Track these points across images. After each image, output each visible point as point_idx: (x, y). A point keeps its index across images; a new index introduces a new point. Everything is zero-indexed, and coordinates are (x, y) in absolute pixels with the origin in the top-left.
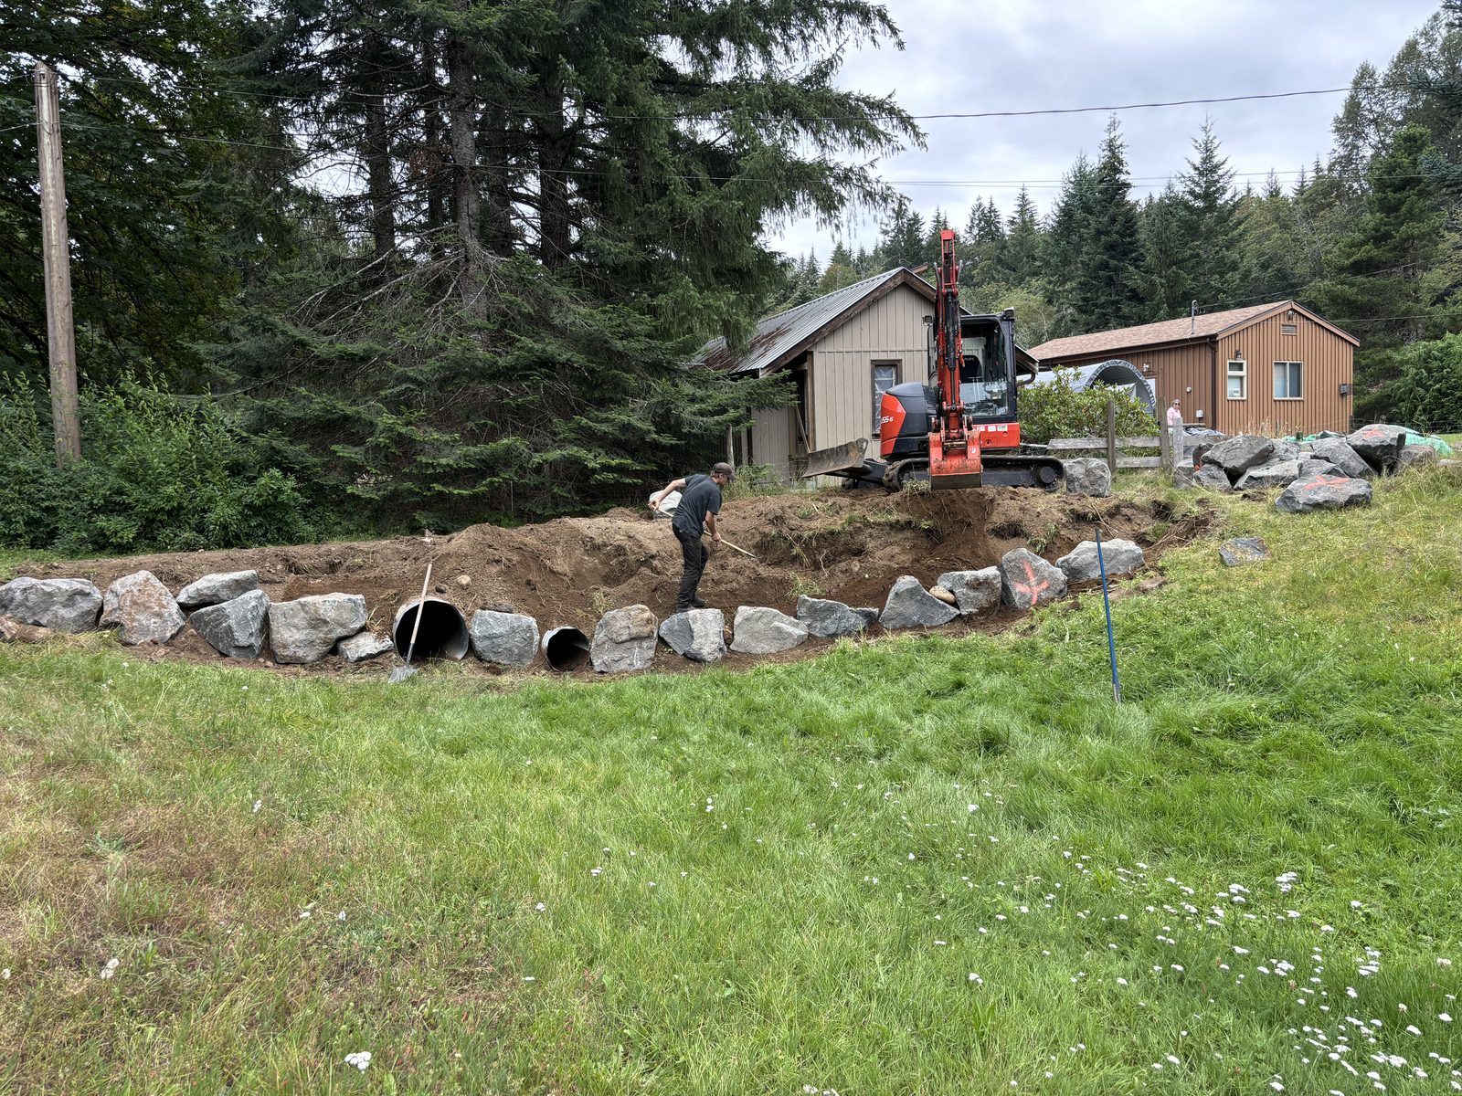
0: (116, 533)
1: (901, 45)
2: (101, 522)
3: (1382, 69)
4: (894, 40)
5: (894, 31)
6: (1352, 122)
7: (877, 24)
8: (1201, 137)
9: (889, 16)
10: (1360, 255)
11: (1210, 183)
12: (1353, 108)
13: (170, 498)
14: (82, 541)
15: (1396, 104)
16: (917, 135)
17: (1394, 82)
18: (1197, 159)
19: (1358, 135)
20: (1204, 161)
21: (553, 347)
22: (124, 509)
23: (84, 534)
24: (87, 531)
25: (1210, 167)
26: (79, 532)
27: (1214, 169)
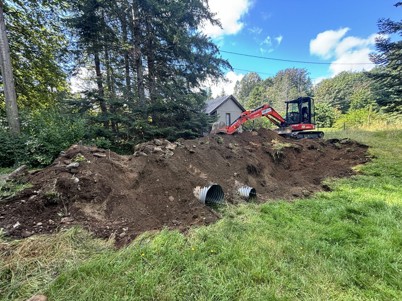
16: (231, 68)
23: (28, 162)
24: (28, 160)
25: (223, 92)
26: (26, 161)
27: (224, 92)
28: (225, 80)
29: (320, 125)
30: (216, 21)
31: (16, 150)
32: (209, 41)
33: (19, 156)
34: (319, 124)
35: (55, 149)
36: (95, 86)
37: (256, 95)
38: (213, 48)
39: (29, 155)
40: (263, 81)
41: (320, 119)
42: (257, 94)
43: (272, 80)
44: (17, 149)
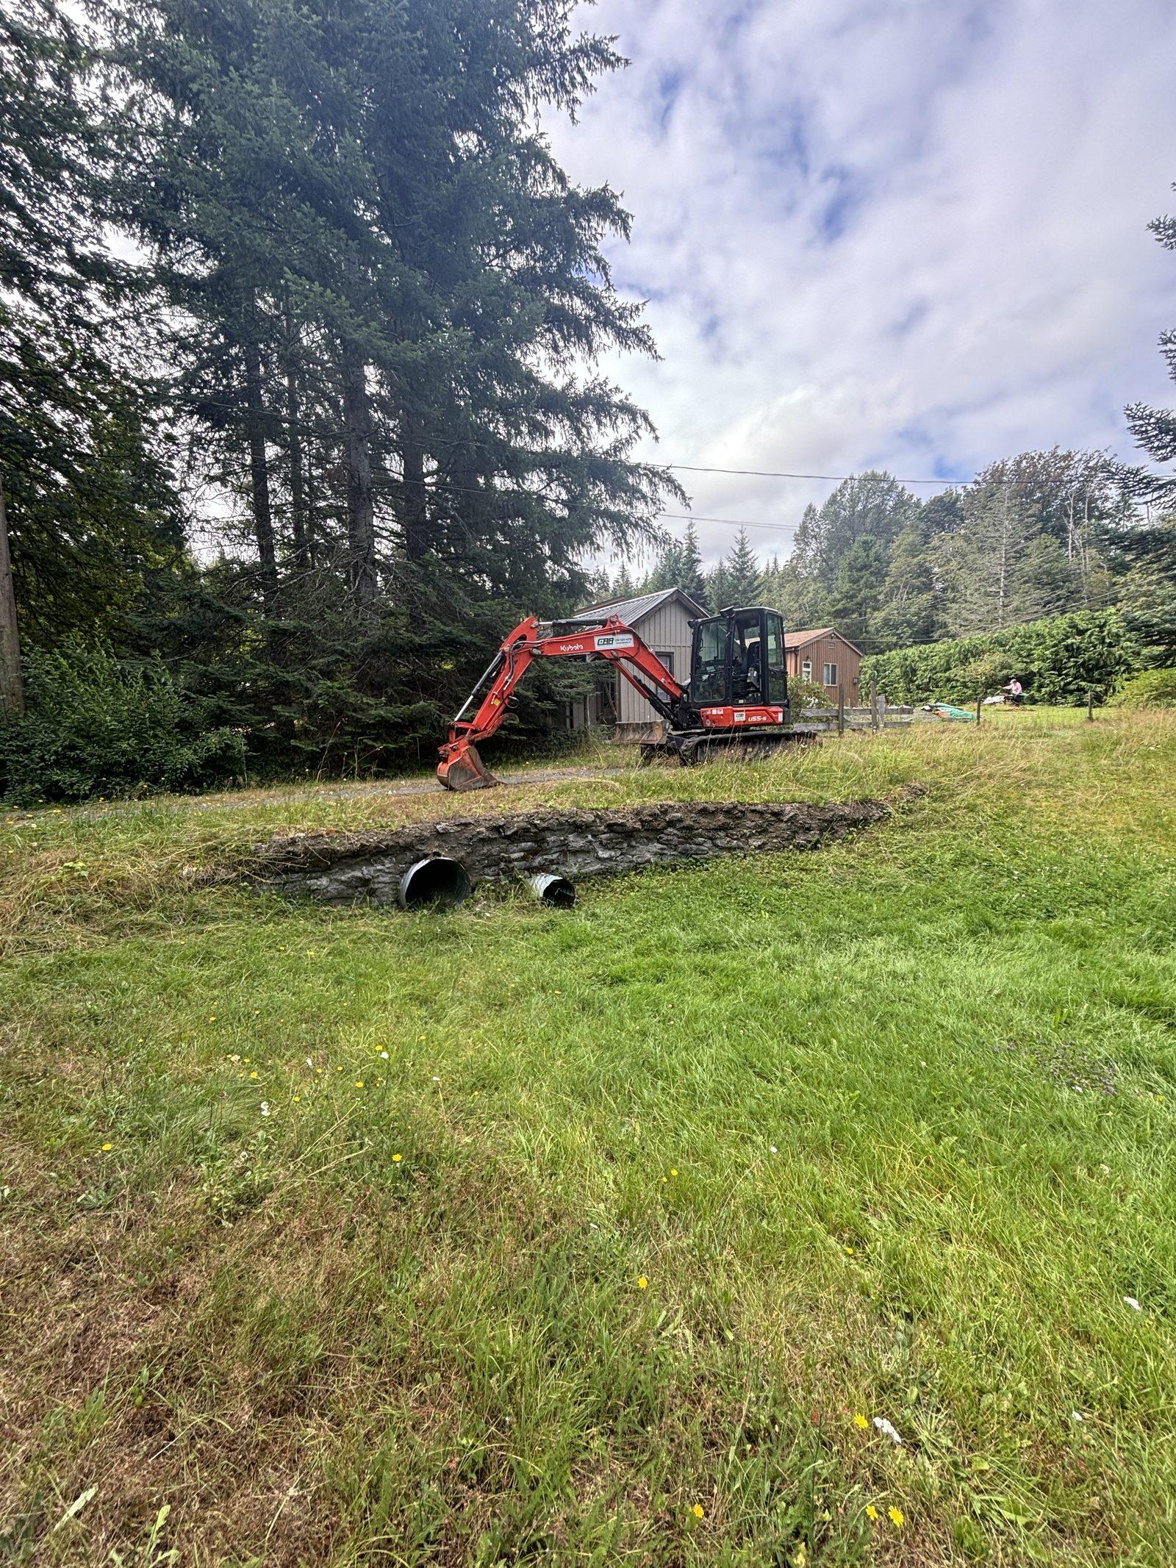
0: (72, 785)
1: (657, 438)
2: (57, 776)
3: (819, 508)
4: (652, 435)
5: (653, 429)
6: (803, 535)
7: (640, 421)
8: (739, 536)
9: (650, 418)
10: (840, 606)
11: (744, 563)
12: (804, 528)
13: (124, 753)
14: (35, 793)
15: (825, 527)
17: (825, 515)
18: (737, 548)
19: (807, 544)
20: (741, 550)
21: (456, 630)
22: (78, 763)
23: (37, 786)
24: (40, 782)
25: (743, 554)
26: (32, 783)
27: (745, 555)
28: (655, 538)
29: (1087, 697)
30: (635, 332)
31: (12, 757)
32: (616, 398)
33: (17, 770)
34: (1084, 691)
35: (100, 757)
36: (249, 554)
37: (859, 570)
38: (634, 420)
39: (41, 768)
40: (918, 505)
41: (1089, 671)
42: (865, 567)
43: (957, 499)
44: (13, 752)
